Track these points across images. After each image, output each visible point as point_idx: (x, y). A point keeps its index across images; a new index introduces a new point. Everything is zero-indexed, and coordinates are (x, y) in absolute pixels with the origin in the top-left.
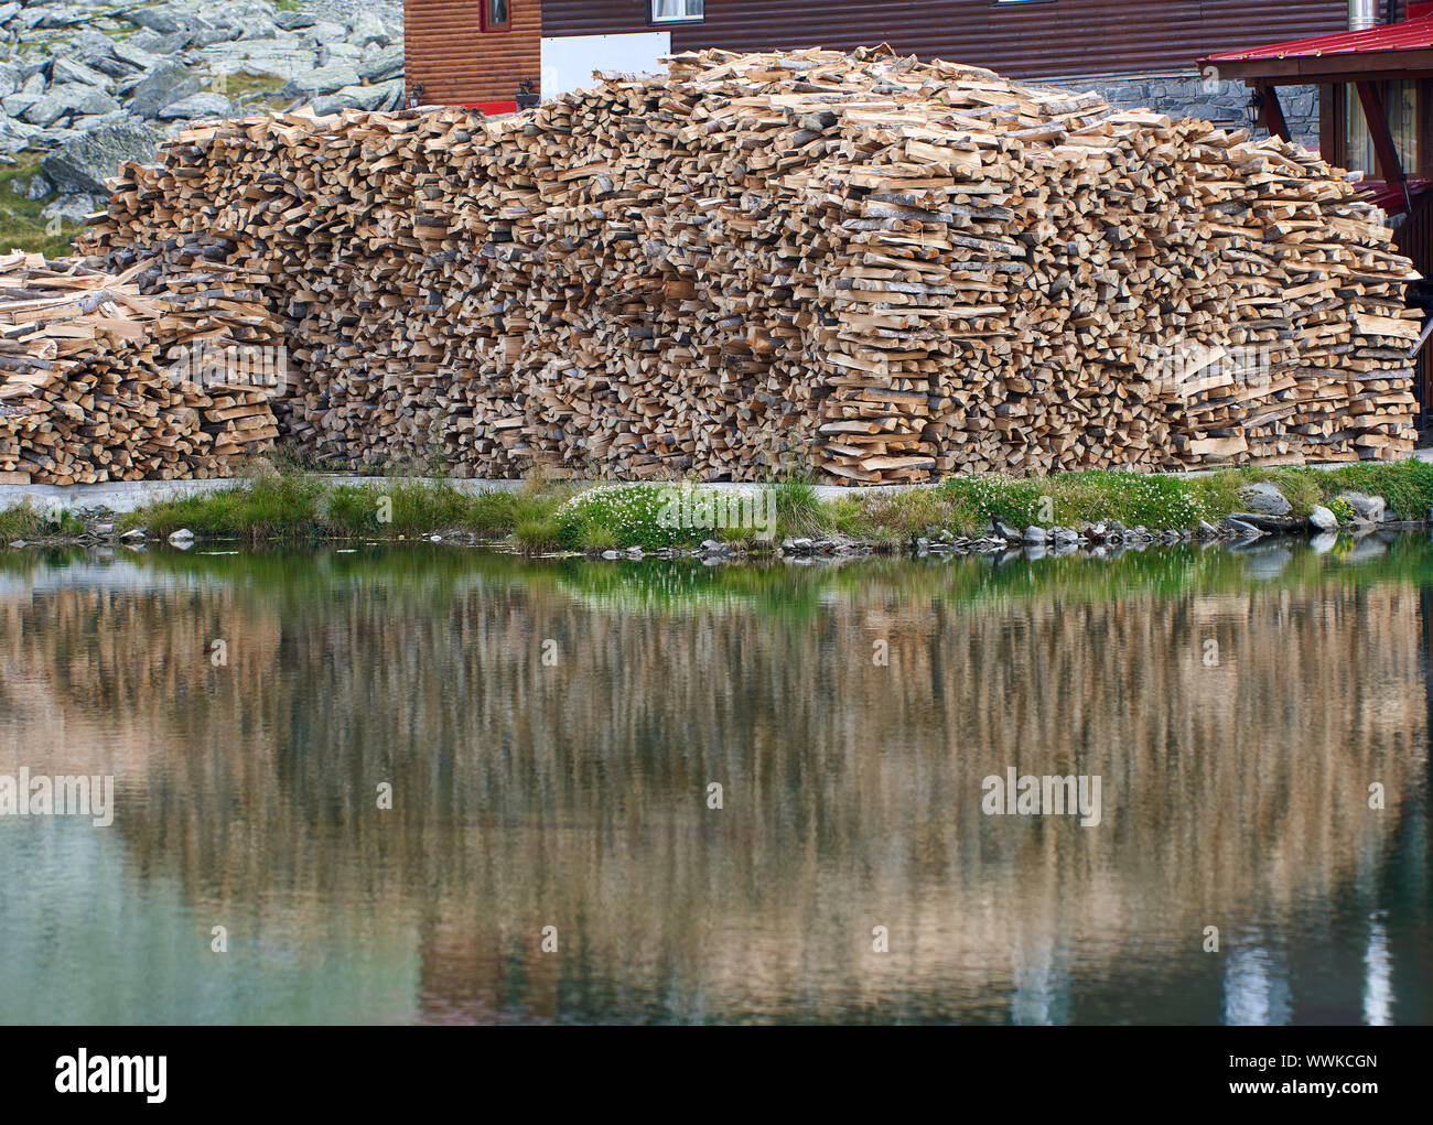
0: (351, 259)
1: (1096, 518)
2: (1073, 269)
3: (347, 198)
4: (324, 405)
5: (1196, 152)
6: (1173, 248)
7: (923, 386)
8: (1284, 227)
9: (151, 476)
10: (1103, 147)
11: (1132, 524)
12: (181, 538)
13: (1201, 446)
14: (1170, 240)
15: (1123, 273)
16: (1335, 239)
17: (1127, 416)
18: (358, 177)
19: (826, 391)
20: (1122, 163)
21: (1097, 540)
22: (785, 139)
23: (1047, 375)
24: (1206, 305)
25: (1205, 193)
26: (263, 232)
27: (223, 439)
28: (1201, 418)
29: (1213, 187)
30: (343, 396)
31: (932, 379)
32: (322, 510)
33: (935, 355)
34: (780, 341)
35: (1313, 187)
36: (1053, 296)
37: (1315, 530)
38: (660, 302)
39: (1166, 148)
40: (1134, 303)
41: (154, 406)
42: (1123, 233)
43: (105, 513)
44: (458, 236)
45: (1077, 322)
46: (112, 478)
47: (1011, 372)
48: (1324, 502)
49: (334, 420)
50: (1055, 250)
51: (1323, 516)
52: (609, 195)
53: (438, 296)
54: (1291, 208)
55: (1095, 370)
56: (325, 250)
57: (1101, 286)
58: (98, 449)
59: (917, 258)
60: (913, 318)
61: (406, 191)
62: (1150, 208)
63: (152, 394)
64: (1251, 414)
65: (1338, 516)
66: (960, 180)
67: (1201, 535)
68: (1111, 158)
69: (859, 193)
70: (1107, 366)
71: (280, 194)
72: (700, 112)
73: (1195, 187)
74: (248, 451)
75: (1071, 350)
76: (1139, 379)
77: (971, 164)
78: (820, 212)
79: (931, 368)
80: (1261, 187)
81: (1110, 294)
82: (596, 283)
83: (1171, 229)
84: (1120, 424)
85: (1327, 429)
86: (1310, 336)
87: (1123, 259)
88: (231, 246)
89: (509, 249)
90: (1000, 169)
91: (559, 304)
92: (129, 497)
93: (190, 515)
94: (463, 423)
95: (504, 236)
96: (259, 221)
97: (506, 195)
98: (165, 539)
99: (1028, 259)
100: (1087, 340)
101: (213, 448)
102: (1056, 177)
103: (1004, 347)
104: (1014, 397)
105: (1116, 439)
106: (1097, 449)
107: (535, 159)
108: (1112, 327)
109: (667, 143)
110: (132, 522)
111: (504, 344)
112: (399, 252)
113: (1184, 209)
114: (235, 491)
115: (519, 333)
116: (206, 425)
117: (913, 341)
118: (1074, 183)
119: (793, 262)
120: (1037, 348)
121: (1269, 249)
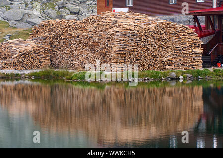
0: (61, 40)
1: (146, 77)
2: (148, 42)
3: (60, 31)
4: (56, 59)
5: (169, 26)
6: (163, 39)
7: (123, 58)
8: (181, 37)
9: (31, 69)
10: (155, 25)
11: (151, 78)
12: (33, 77)
13: (167, 67)
14: (163, 38)
15: (155, 43)
16: (190, 38)
17: (155, 63)
18: (62, 28)
19: (110, 59)
20: (157, 28)
21: (146, 80)
22: (111, 24)
23: (142, 57)
24: (168, 47)
25: (169, 32)
26: (50, 36)
27: (42, 64)
28: (167, 63)
29: (171, 31)
30: (59, 58)
31: (125, 57)
32: (52, 74)
33: (125, 54)
34: (107, 52)
35: (186, 31)
36: (144, 46)
37: (180, 79)
38: (94, 46)
39: (163, 26)
40: (157, 47)
41: (32, 59)
42: (155, 37)
43: (24, 74)
44: (73, 36)
45: (148, 49)
46: (26, 69)
47: (137, 56)
48: (182, 75)
49: (57, 62)
50: (145, 40)
51: (181, 77)
52: (90, 31)
53: (71, 45)
54: (183, 34)
55: (150, 56)
56: (57, 38)
57: (152, 45)
58: (24, 65)
59: (123, 40)
60: (122, 49)
61: (67, 31)
62: (161, 34)
63: (32, 58)
64: (175, 62)
65: (184, 77)
66: (131, 30)
67: (162, 79)
68: (155, 27)
69: (117, 32)
70: (152, 56)
71: (52, 31)
72: (102, 20)
73: (168, 31)
74: (45, 66)
75: (146, 54)
76: (157, 57)
77: (133, 28)
78: (112, 34)
79: (124, 56)
80: (178, 31)
81: (153, 46)
82: (87, 43)
83: (163, 37)
84: (154, 64)
85: (188, 65)
86: (185, 52)
87: (156, 41)
88: (46, 37)
89: (78, 39)
90: (137, 29)
91: (83, 46)
92: (28, 72)
93: (35, 74)
94: (72, 62)
95: (78, 37)
96: (49, 34)
97: (78, 31)
98: (31, 77)
99: (141, 41)
100: (149, 52)
101: (41, 65)
102: (146, 30)
103: (136, 53)
104: (137, 60)
105: (154, 66)
106: (151, 67)
107: (82, 26)
108: (153, 50)
109: (98, 24)
110: (27, 75)
111: (77, 52)
112: (66, 39)
113: (166, 34)
114: (42, 71)
115: (79, 50)
116: (40, 62)
117: (121, 52)
118: (149, 30)
119: (109, 41)
120: (141, 53)
121: (179, 40)
